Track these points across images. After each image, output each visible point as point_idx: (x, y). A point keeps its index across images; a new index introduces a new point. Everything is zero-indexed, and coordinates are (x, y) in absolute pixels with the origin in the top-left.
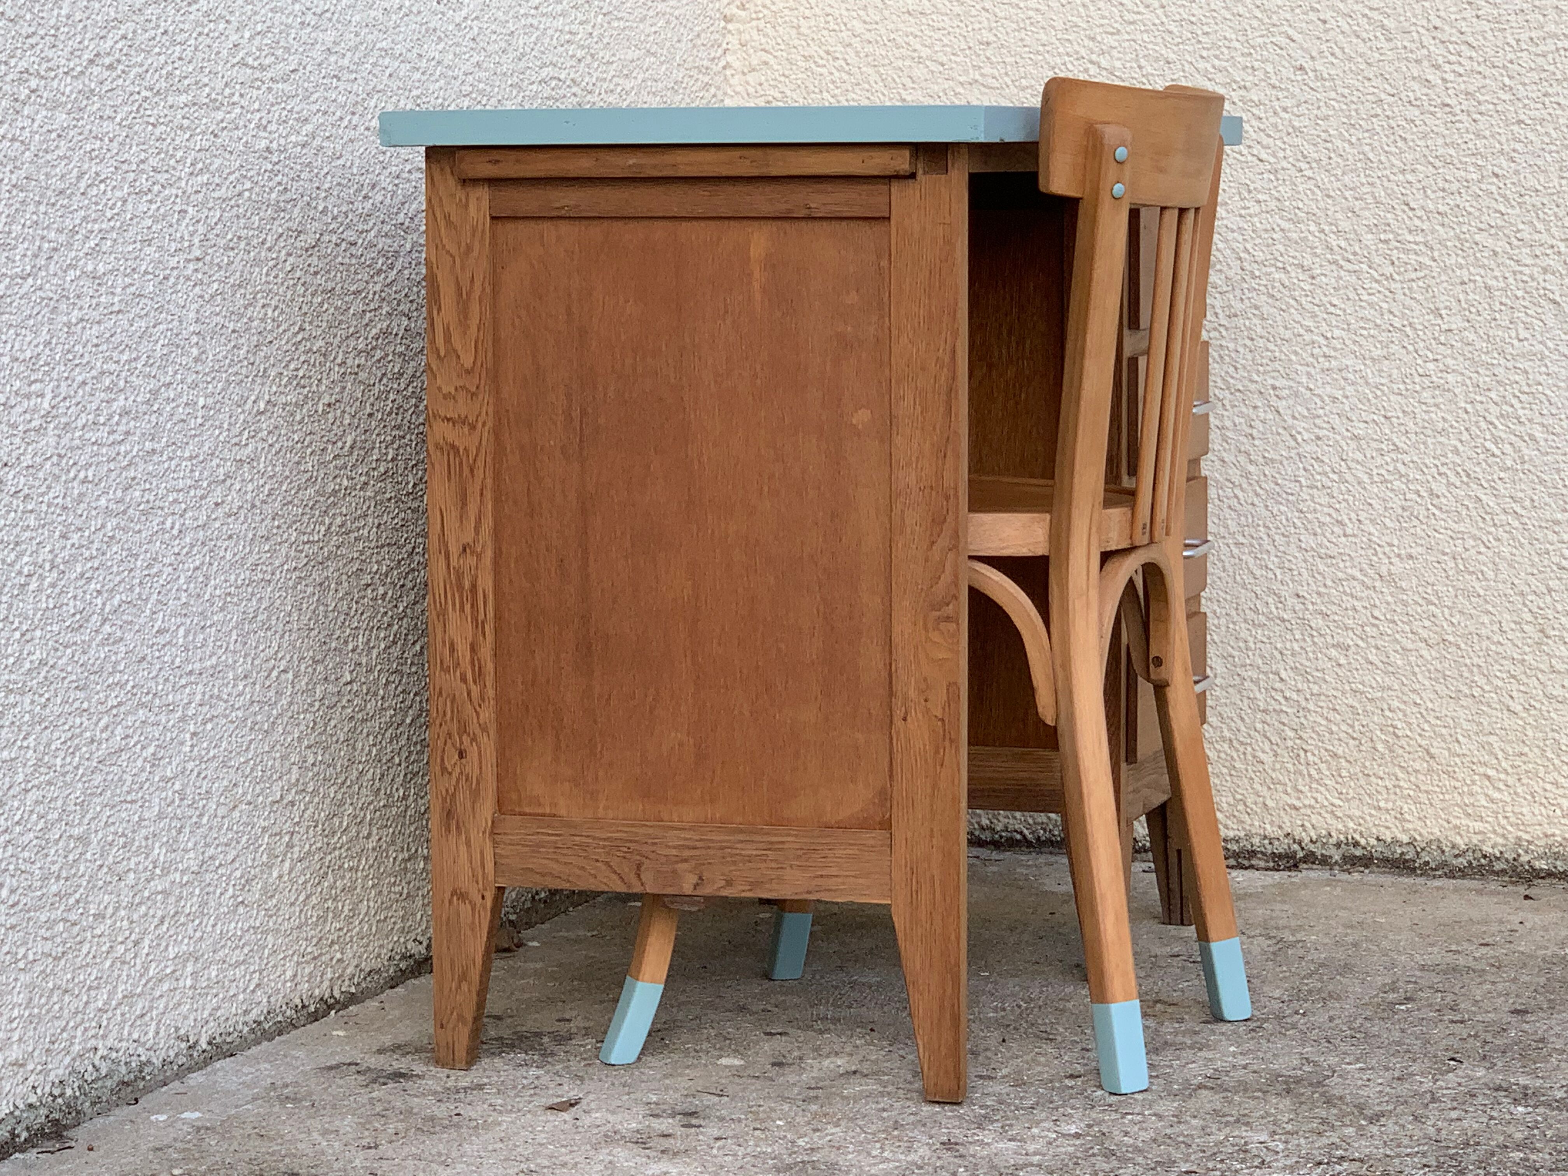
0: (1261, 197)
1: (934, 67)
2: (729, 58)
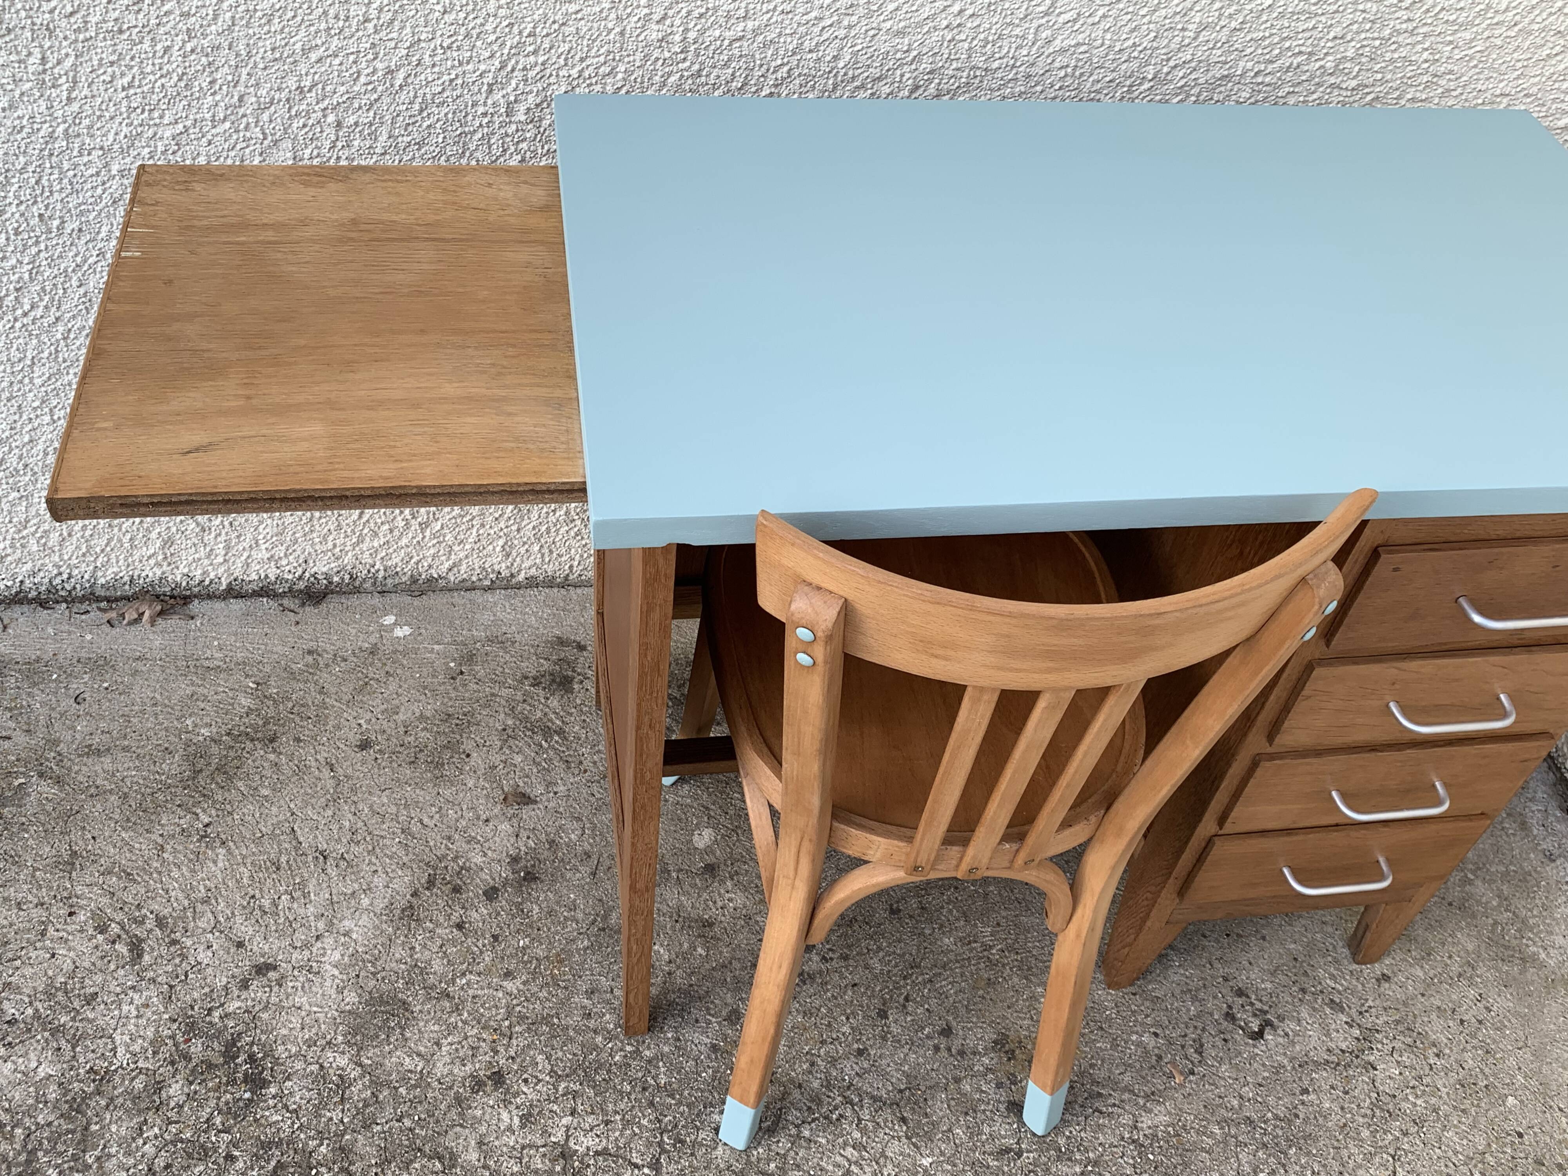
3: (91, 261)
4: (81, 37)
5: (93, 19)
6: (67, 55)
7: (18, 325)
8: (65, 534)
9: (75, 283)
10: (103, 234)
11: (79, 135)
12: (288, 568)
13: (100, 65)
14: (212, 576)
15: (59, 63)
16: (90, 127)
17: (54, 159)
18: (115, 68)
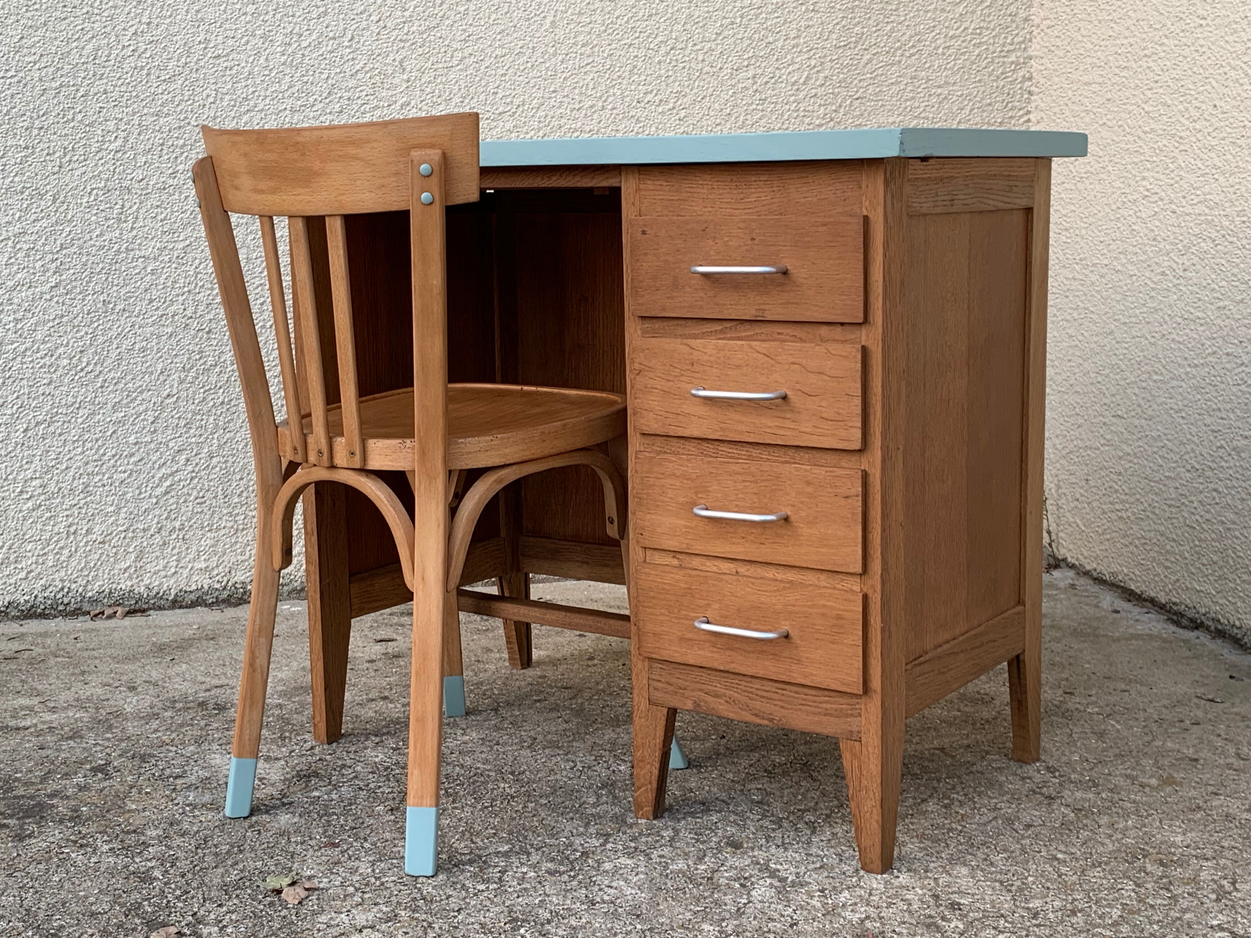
0: (1199, 192)
1: (1093, 117)
2: (1031, 116)
3: (127, 330)
4: (144, 192)
5: (151, 183)
6: (135, 203)
7: (77, 377)
8: (73, 549)
9: (114, 346)
10: (137, 311)
11: (132, 250)
12: (217, 578)
13: (151, 208)
14: (165, 588)
15: (130, 208)
16: (140, 244)
17: (118, 265)
18: (159, 210)
